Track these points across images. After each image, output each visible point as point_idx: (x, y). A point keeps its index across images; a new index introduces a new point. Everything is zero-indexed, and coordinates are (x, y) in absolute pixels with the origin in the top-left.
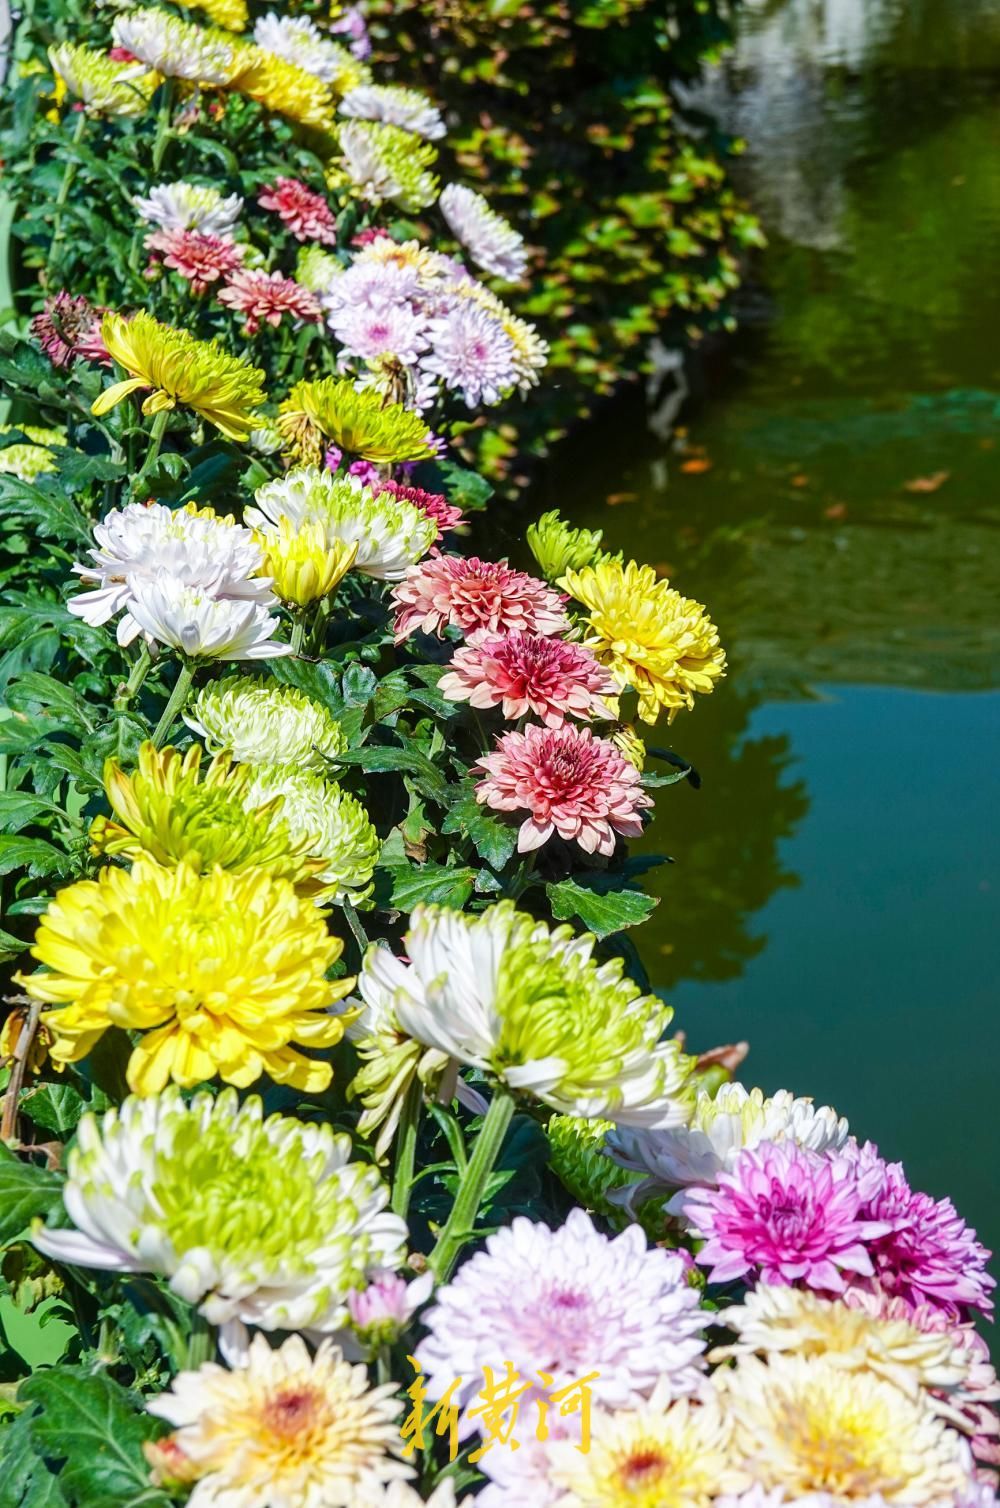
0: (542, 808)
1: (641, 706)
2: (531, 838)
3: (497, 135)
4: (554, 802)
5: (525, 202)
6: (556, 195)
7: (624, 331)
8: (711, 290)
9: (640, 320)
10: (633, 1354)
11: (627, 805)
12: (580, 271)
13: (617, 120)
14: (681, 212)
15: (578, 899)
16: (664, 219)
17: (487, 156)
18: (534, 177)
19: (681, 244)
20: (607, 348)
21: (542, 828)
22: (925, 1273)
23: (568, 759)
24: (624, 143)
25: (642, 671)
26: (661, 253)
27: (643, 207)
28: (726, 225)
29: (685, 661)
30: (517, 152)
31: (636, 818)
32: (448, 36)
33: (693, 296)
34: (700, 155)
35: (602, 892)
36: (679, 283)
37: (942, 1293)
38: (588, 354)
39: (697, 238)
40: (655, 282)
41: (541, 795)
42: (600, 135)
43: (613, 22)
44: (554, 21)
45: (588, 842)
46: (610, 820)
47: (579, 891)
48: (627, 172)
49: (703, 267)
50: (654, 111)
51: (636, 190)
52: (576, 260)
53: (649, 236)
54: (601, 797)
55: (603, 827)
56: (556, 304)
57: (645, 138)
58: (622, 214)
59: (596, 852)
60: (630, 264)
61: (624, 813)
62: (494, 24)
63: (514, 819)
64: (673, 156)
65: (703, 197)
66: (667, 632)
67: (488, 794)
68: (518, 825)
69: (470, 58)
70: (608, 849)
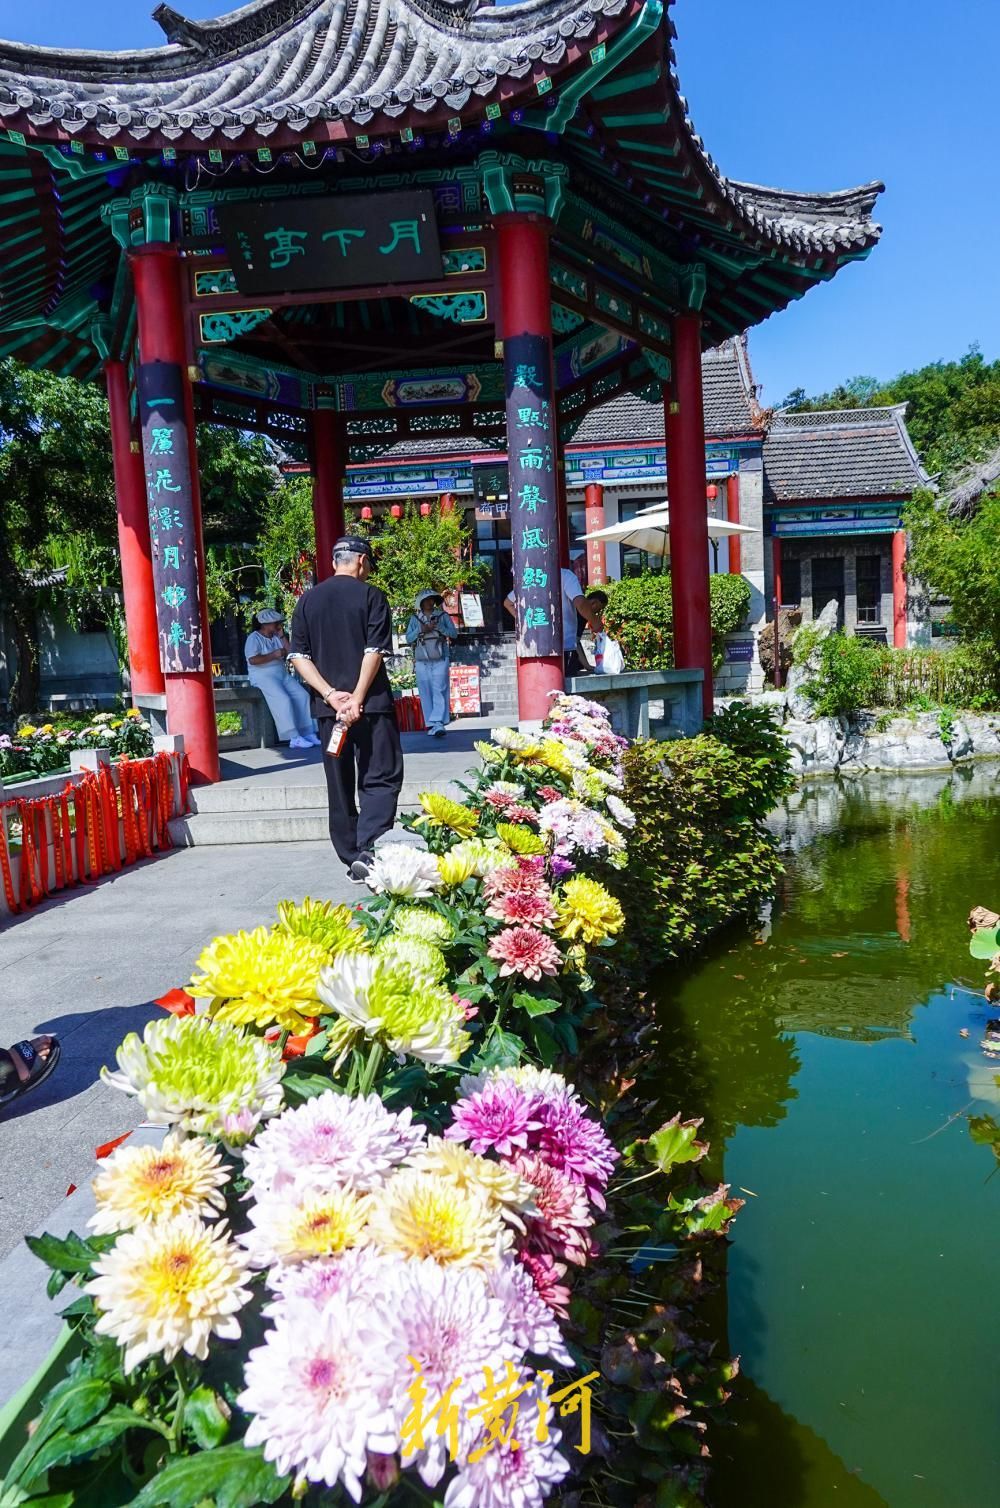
0: (511, 958)
1: (584, 935)
2: (506, 971)
3: (692, 829)
4: (517, 956)
5: (702, 851)
6: (712, 850)
7: (736, 896)
8: (767, 886)
9: (741, 893)
10: (343, 1162)
11: (549, 961)
12: (720, 875)
13: (735, 829)
14: (756, 860)
15: (527, 1001)
16: (751, 861)
17: (688, 835)
18: (705, 844)
19: (756, 870)
20: (729, 901)
21: (511, 967)
22: (571, 1156)
23: (526, 940)
24: (737, 836)
25: (587, 922)
26: (749, 872)
27: (743, 857)
28: (773, 866)
29: (604, 919)
30: (699, 835)
31: (552, 966)
32: (677, 798)
33: (760, 887)
34: (764, 843)
35: (538, 999)
36: (755, 882)
37: (577, 1168)
38: (722, 902)
39: (761, 868)
40: (747, 881)
41: (511, 953)
42: (729, 832)
43: (734, 797)
44: (714, 795)
45: (528, 974)
46: (539, 965)
47: (529, 998)
48: (739, 846)
49: (764, 878)
50: (748, 827)
51: (741, 852)
52: (719, 872)
53: (743, 865)
54: (537, 956)
55: (535, 968)
56: (711, 885)
57: (744, 835)
58: (736, 858)
59: (531, 979)
60: (740, 874)
61: (546, 964)
62: (692, 795)
63: (501, 962)
64: (755, 841)
65: (764, 855)
66: (597, 905)
67: (492, 953)
68: (501, 965)
69: (684, 805)
70: (537, 978)
